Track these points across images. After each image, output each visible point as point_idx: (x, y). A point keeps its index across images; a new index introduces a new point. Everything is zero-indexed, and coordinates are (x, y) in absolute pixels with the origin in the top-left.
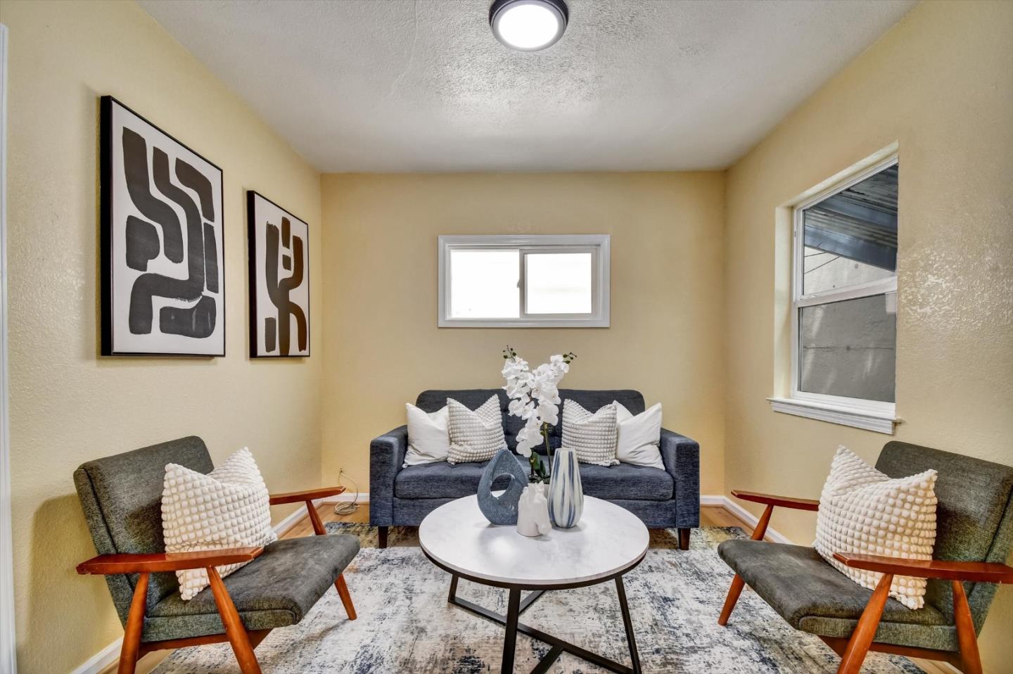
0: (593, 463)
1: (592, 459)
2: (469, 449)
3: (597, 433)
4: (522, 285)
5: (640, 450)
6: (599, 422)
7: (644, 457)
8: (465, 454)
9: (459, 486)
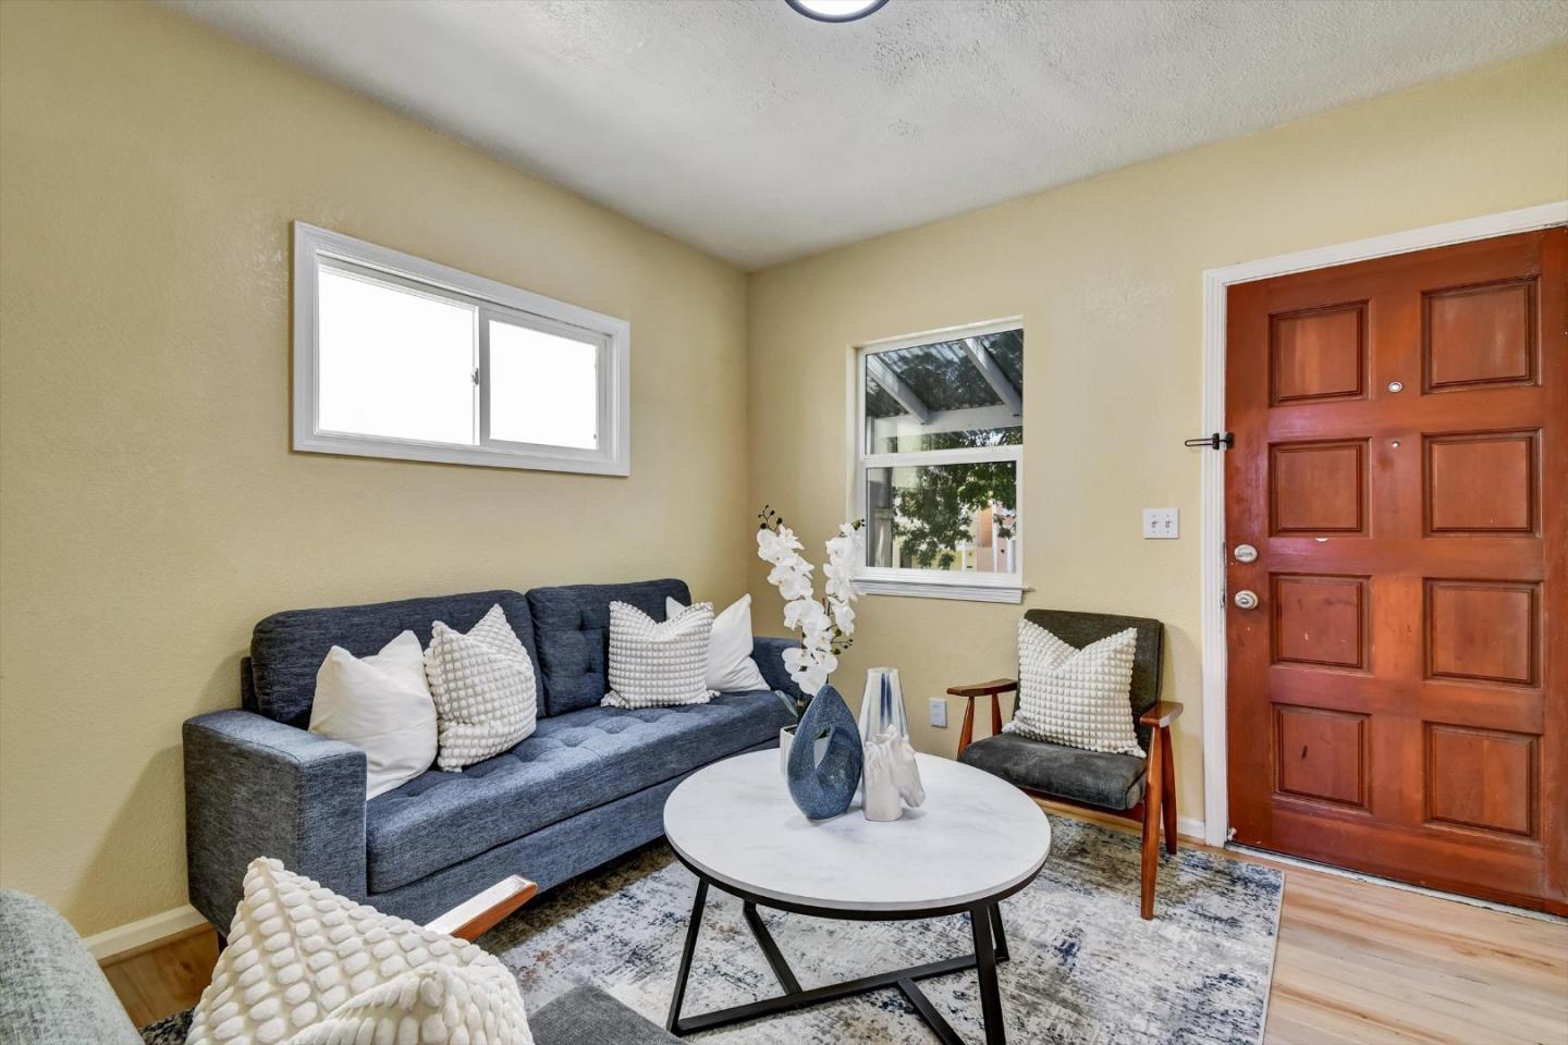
0: (689, 702)
1: (688, 695)
2: (500, 727)
3: (693, 652)
4: (482, 378)
5: (741, 666)
6: (695, 633)
7: (746, 678)
8: (491, 741)
9: (525, 811)
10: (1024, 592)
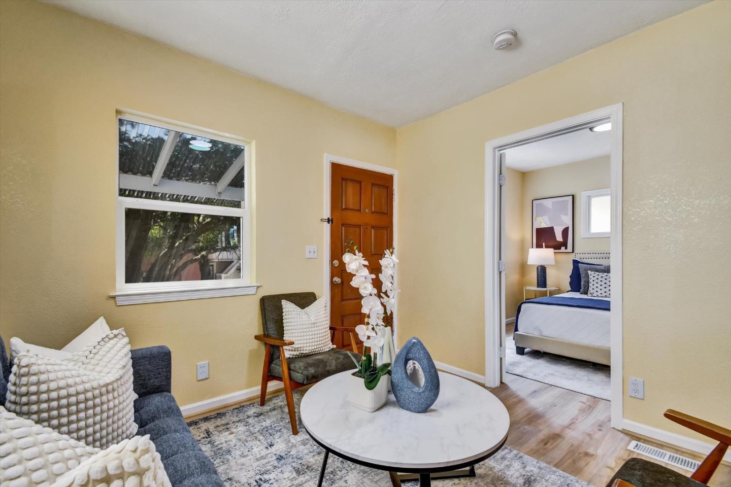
10: (258, 287)
